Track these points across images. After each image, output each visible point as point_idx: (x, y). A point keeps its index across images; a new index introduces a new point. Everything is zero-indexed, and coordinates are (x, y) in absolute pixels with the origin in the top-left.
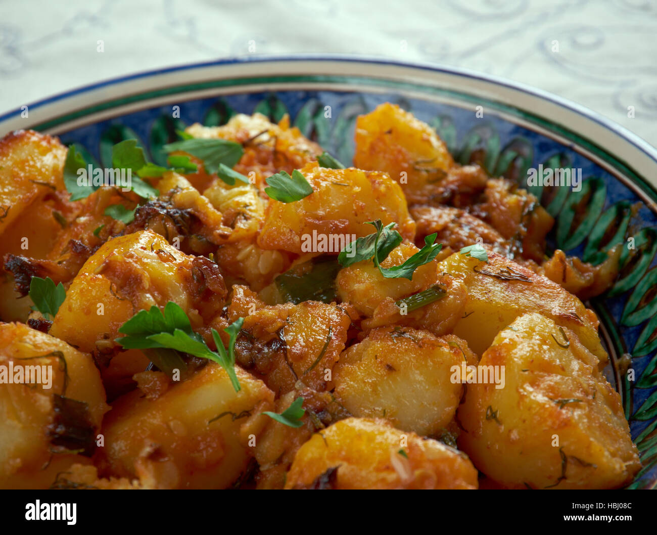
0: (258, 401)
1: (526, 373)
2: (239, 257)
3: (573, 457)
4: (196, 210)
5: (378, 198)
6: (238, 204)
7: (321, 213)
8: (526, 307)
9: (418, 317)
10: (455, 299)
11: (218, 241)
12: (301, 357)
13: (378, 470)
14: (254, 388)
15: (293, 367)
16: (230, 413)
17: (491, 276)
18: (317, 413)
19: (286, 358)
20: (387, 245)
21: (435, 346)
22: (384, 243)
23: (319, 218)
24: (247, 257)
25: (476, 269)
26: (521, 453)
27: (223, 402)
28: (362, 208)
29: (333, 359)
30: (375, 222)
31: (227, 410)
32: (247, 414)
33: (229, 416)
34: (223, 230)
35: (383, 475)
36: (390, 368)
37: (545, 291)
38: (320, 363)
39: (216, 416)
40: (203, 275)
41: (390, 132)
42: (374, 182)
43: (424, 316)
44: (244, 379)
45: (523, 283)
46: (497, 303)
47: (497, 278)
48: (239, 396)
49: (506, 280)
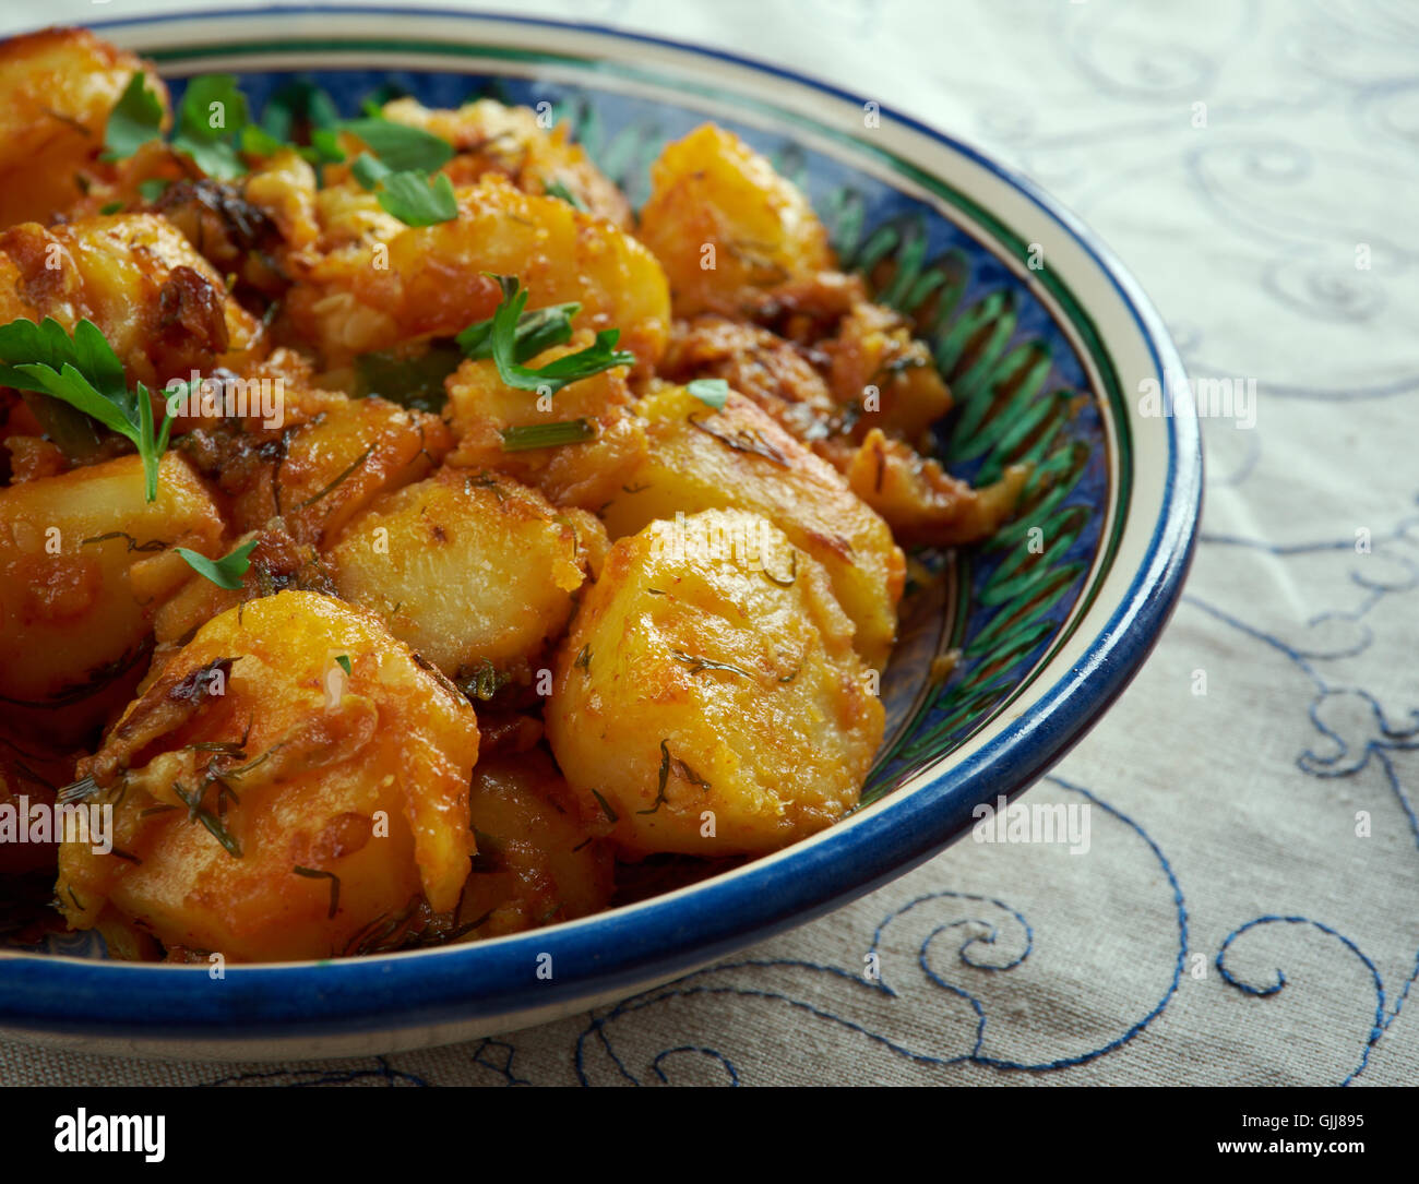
0: (188, 531)
1: (656, 596)
2: (318, 307)
3: (682, 764)
4: (282, 214)
5: (581, 261)
6: (358, 222)
7: (465, 259)
8: (751, 502)
9: (535, 465)
10: (609, 449)
11: (294, 272)
12: (300, 480)
13: (302, 685)
14: (185, 505)
15: (279, 493)
16: (127, 536)
17: (711, 434)
18: (273, 574)
19: (275, 477)
20: (540, 334)
21: (531, 515)
22: (537, 329)
23: (460, 267)
24: (335, 310)
25: (694, 418)
26: (603, 737)
27: (117, 514)
28: (544, 269)
29: (350, 496)
30: (503, 277)
31: (122, 529)
32: (158, 546)
33: (121, 541)
34: (310, 256)
35: (310, 694)
36: (440, 534)
37: (811, 488)
38: (326, 498)
39: (98, 534)
40: (178, 297)
41: (701, 176)
42: (582, 230)
43: (545, 467)
44: (173, 486)
45: (772, 464)
46: (696, 480)
47: (723, 441)
48: (151, 511)
49: (738, 450)
